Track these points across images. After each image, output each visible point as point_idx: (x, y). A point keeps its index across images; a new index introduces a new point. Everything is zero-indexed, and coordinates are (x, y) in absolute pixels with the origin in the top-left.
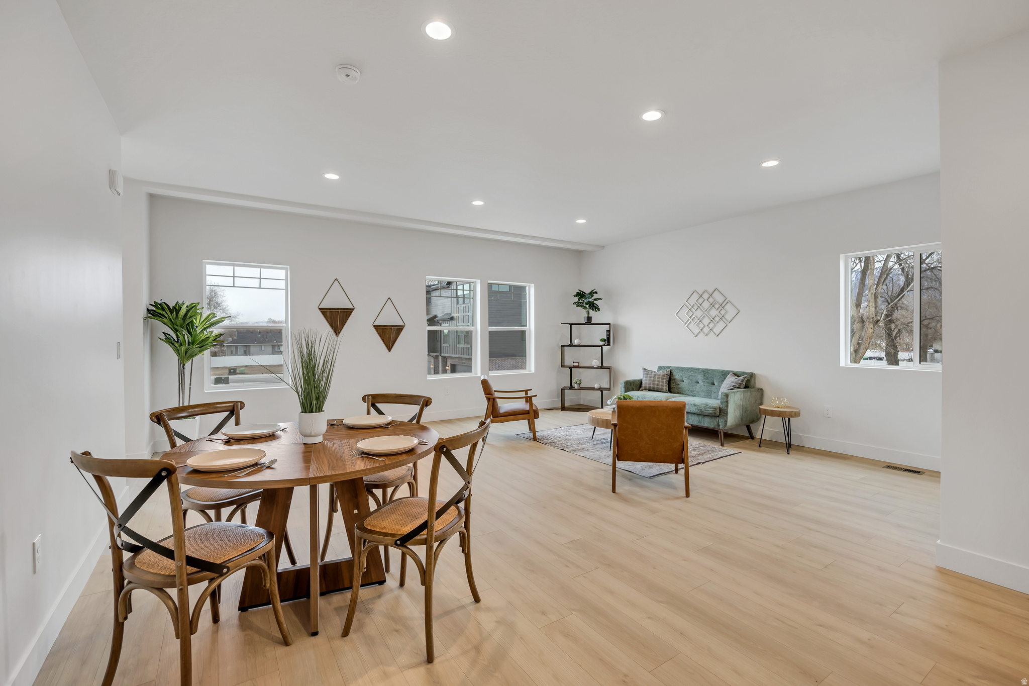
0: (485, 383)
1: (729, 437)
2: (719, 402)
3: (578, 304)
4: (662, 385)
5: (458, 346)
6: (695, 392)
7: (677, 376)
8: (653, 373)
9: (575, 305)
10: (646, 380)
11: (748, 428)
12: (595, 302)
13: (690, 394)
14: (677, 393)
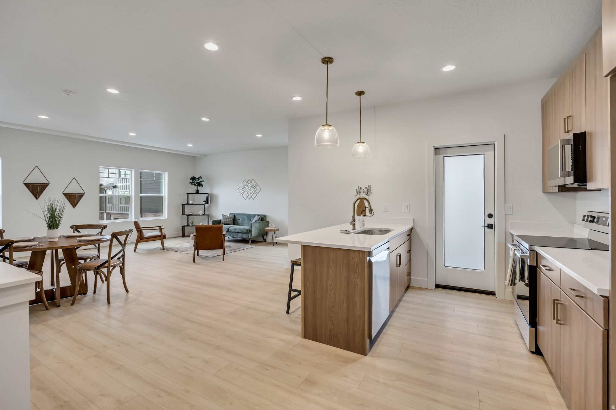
0: (136, 223)
1: (254, 242)
2: (249, 227)
3: (192, 183)
4: (230, 222)
5: (120, 205)
6: (244, 224)
7: (237, 217)
8: (226, 217)
9: (191, 184)
10: (223, 220)
11: (263, 237)
12: (201, 183)
13: (242, 225)
14: (237, 225)
